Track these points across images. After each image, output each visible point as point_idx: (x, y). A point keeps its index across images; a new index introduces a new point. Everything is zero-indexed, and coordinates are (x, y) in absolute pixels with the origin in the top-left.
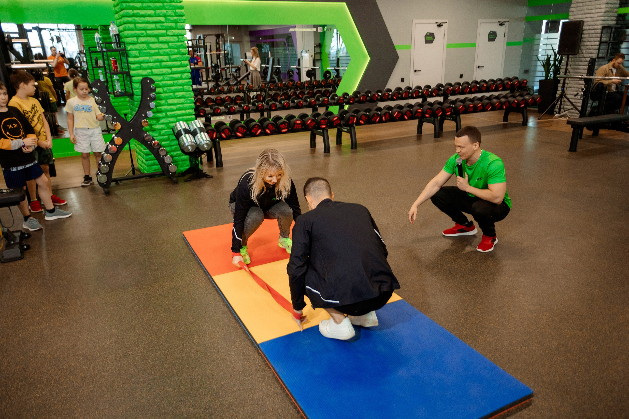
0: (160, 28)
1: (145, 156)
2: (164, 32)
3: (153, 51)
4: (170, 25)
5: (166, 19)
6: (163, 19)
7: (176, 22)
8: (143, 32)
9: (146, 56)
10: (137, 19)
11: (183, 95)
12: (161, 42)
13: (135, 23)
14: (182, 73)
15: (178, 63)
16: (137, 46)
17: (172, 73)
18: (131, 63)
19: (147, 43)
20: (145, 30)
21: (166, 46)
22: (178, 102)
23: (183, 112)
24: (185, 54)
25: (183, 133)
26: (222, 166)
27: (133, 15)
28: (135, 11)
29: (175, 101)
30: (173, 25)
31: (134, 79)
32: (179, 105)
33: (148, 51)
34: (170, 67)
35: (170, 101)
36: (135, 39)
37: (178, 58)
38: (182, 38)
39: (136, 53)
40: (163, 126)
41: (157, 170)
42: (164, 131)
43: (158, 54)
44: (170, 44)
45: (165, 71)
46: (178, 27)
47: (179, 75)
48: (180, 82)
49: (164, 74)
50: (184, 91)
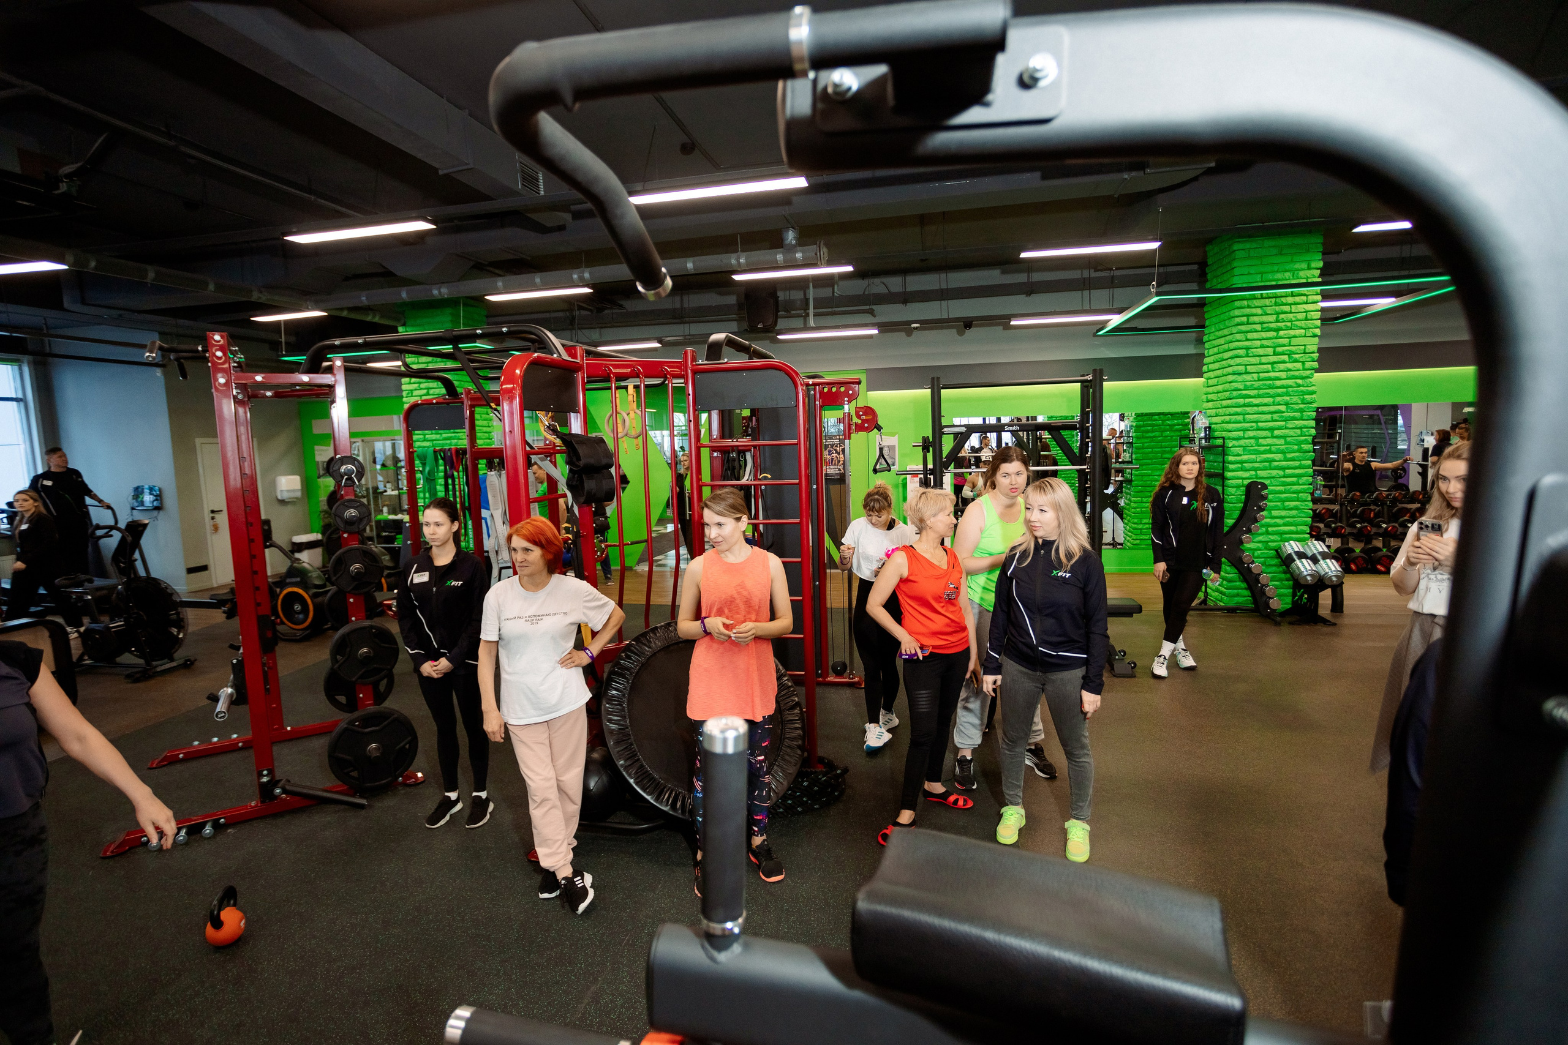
0: (1278, 419)
1: (1225, 582)
2: (1283, 423)
3: (1262, 449)
4: (1292, 415)
5: (1287, 408)
6: (1283, 408)
7: (1302, 411)
8: (1254, 424)
9: (1251, 454)
10: (1248, 409)
11: (1297, 506)
12: (1276, 437)
13: (1244, 414)
14: (1300, 476)
15: (1297, 463)
16: (1242, 442)
17: (1284, 477)
18: (1229, 463)
19: (1256, 438)
20: (1257, 422)
21: (1282, 441)
22: (1288, 515)
23: (1293, 528)
24: (1310, 452)
25: (1295, 557)
26: (1341, 611)
27: (1244, 405)
28: (1247, 401)
29: (1283, 513)
30: (1297, 415)
31: (1228, 482)
32: (1288, 519)
33: (1256, 448)
34: (1283, 469)
35: (1275, 513)
36: (1241, 434)
37: (1297, 456)
38: (1308, 431)
39: (1239, 450)
40: (1260, 545)
41: (1241, 603)
42: (1259, 552)
43: (1270, 452)
44: (1289, 439)
45: (1274, 473)
46: (1304, 418)
47: (1294, 480)
48: (1295, 488)
49: (1274, 477)
50: (1298, 501)
